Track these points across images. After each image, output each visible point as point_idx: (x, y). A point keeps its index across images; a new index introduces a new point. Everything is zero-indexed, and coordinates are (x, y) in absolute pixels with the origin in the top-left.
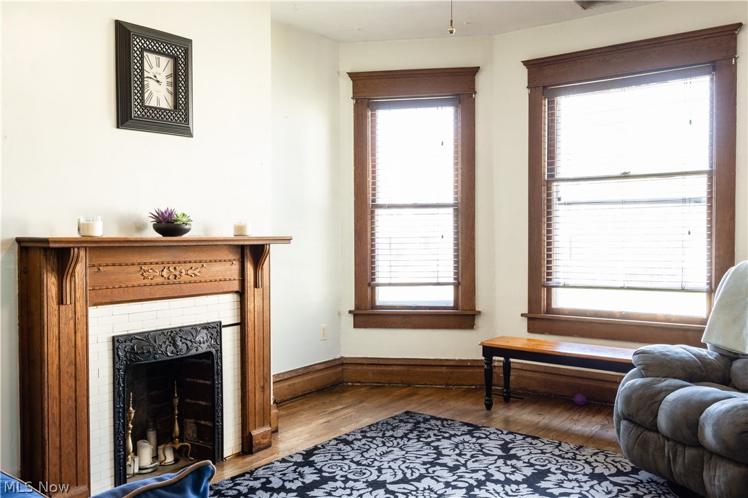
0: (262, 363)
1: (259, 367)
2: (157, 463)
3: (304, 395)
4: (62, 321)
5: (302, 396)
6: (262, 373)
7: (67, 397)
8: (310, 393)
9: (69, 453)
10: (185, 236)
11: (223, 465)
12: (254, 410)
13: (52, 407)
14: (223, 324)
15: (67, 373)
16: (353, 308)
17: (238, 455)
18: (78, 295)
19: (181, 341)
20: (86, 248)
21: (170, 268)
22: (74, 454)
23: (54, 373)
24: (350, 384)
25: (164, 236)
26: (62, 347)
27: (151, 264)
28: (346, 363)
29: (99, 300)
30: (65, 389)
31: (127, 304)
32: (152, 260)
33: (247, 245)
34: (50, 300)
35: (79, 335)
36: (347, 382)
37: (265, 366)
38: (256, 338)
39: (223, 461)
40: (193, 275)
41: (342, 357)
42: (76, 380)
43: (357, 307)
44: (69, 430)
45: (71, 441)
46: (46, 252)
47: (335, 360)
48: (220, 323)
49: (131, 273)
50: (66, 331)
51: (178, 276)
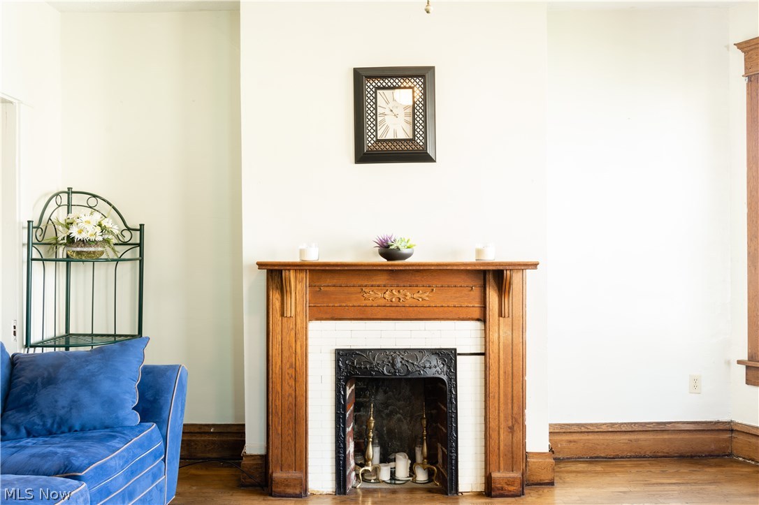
0: (510, 401)
1: (506, 404)
2: (411, 479)
3: (657, 457)
4: (285, 330)
5: (651, 457)
6: (510, 411)
7: (287, 394)
8: (666, 457)
9: (289, 441)
10: (408, 260)
11: (457, 499)
12: (496, 450)
13: (275, 401)
14: (458, 352)
15: (288, 374)
16: (745, 357)
17: (479, 495)
18: (298, 310)
19: (401, 362)
20: (306, 270)
21: (394, 291)
22: (293, 443)
23: (277, 372)
24: (741, 459)
25: (388, 260)
26: (284, 352)
27: (372, 286)
28: (738, 431)
29: (320, 316)
30: (286, 387)
31: (350, 322)
32: (374, 283)
33: (489, 271)
34: (275, 312)
35: (299, 344)
36: (738, 457)
37: (515, 405)
38: (502, 372)
39: (457, 494)
40: (420, 300)
41: (732, 421)
42: (295, 381)
43: (751, 358)
44: (289, 422)
45: (290, 432)
46: (272, 273)
47: (718, 422)
48: (455, 350)
49: (352, 294)
50: (288, 339)
51: (402, 299)
